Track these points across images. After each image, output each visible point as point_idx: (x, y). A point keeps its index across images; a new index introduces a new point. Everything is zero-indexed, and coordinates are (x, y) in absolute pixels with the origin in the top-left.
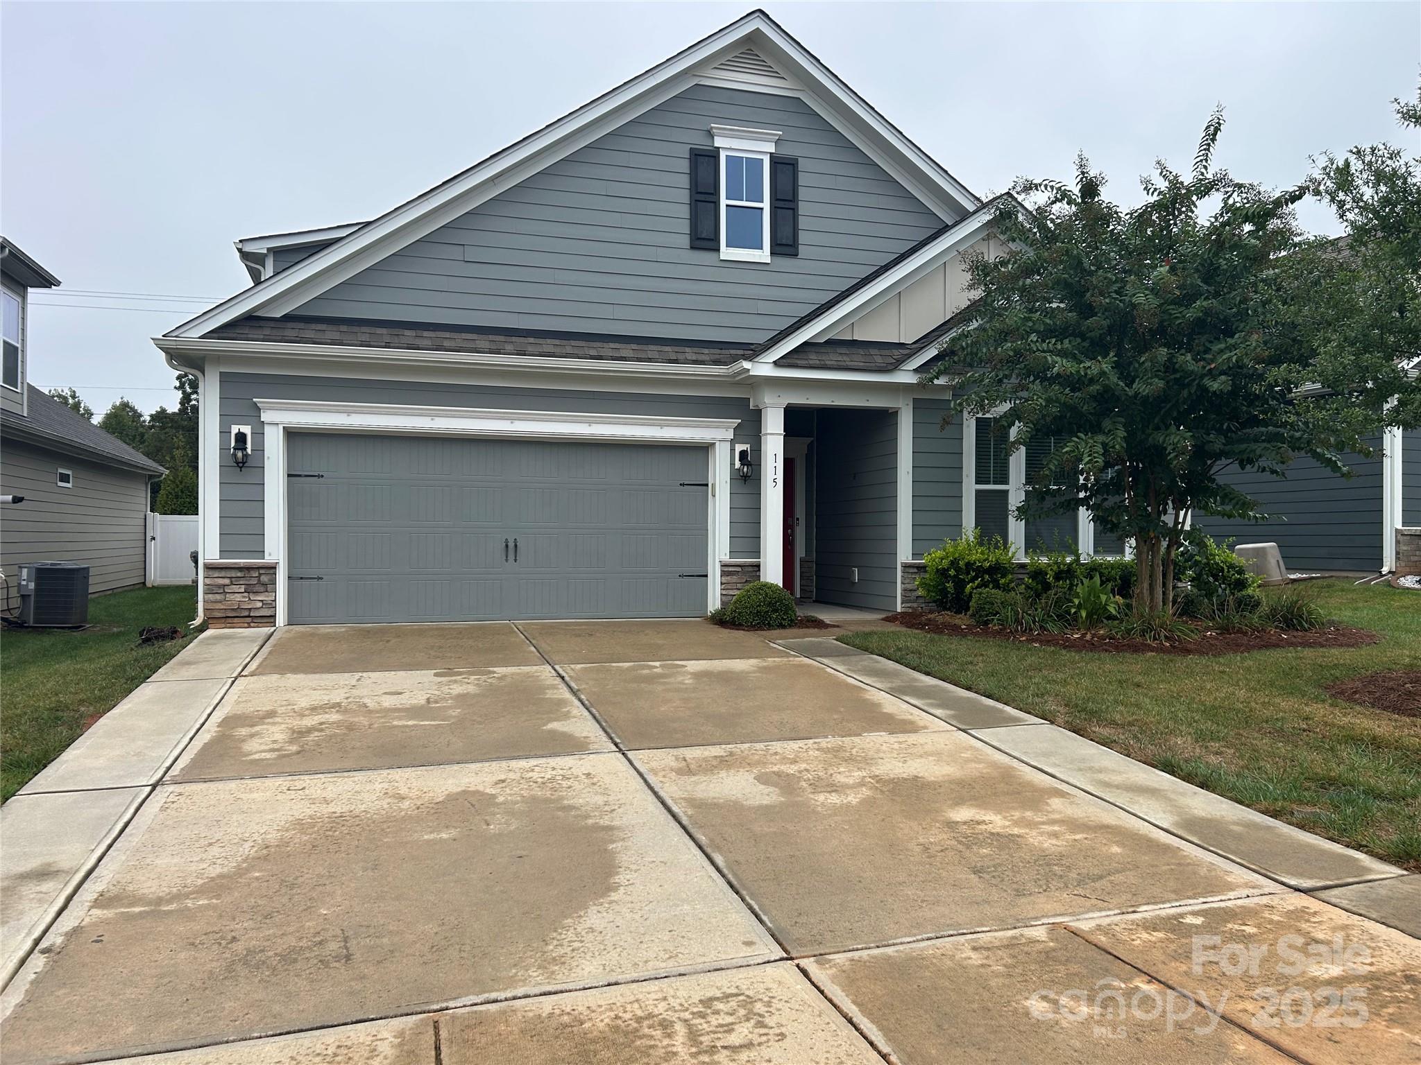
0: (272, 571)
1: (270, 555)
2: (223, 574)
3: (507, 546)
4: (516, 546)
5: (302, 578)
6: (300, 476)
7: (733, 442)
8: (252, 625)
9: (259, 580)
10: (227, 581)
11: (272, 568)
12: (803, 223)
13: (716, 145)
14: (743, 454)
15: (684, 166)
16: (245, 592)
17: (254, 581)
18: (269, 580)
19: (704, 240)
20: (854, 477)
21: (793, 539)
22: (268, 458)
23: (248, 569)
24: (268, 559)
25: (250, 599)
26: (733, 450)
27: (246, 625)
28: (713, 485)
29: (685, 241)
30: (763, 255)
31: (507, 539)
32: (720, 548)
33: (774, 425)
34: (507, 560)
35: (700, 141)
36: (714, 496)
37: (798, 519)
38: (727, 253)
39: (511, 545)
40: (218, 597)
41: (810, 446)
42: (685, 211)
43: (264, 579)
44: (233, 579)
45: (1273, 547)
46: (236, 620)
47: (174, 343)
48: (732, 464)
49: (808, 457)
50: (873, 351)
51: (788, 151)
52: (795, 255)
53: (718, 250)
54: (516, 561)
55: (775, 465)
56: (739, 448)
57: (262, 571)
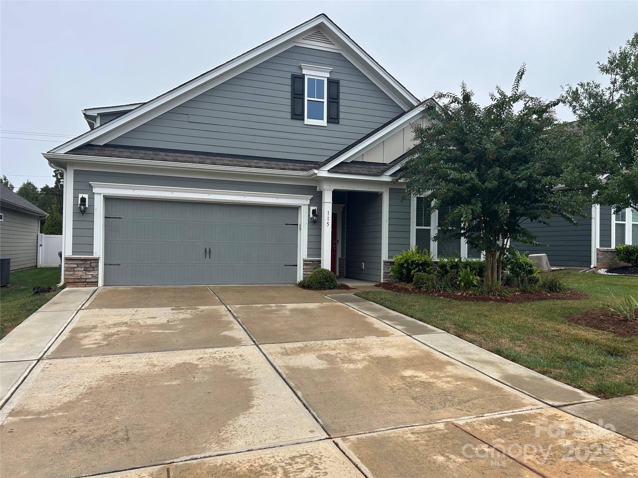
0: (96, 261)
1: (96, 254)
2: (74, 262)
3: (206, 251)
4: (210, 251)
5: (110, 265)
6: (111, 218)
7: (309, 206)
8: (87, 286)
9: (91, 265)
10: (75, 266)
11: (97, 260)
12: (341, 109)
13: (303, 73)
14: (314, 211)
15: (289, 82)
16: (84, 271)
17: (88, 266)
18: (95, 265)
19: (297, 115)
20: (363, 222)
21: (336, 248)
22: (96, 209)
23: (86, 260)
24: (95, 256)
25: (86, 274)
26: (309, 209)
27: (84, 286)
28: (300, 225)
29: (289, 115)
30: (324, 123)
31: (206, 248)
32: (303, 253)
33: (328, 198)
34: (205, 258)
35: (296, 71)
36: (301, 230)
37: (338, 241)
38: (307, 121)
39: (208, 250)
40: (71, 273)
41: (344, 208)
42: (289, 102)
43: (93, 265)
44: (78, 265)
45: (545, 255)
46: (79, 284)
47: (52, 156)
48: (309, 215)
49: (343, 213)
50: (372, 167)
51: (336, 77)
52: (338, 123)
53: (303, 120)
54: (210, 258)
55: (328, 216)
56: (312, 208)
57: (92, 261)
